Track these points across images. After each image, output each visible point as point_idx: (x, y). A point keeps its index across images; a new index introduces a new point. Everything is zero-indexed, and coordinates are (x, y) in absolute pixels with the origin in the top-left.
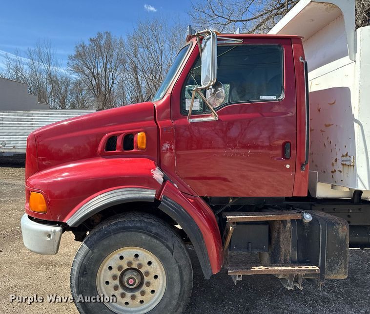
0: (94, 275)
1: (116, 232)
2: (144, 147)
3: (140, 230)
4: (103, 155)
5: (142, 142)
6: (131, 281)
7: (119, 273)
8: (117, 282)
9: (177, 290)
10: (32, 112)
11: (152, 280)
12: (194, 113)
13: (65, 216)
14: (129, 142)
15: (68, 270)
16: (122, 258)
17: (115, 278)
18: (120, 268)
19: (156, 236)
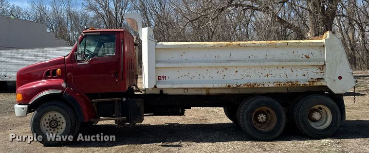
0: (39, 122)
1: (47, 106)
2: (60, 74)
3: (55, 105)
4: (45, 78)
5: (59, 73)
6: (53, 124)
7: (51, 119)
8: (48, 125)
9: (70, 126)
10: (46, 49)
11: (61, 124)
12: (79, 61)
13: (29, 102)
14: (54, 72)
15: (30, 123)
16: (50, 116)
17: (49, 120)
18: (53, 118)
19: (62, 107)
